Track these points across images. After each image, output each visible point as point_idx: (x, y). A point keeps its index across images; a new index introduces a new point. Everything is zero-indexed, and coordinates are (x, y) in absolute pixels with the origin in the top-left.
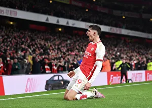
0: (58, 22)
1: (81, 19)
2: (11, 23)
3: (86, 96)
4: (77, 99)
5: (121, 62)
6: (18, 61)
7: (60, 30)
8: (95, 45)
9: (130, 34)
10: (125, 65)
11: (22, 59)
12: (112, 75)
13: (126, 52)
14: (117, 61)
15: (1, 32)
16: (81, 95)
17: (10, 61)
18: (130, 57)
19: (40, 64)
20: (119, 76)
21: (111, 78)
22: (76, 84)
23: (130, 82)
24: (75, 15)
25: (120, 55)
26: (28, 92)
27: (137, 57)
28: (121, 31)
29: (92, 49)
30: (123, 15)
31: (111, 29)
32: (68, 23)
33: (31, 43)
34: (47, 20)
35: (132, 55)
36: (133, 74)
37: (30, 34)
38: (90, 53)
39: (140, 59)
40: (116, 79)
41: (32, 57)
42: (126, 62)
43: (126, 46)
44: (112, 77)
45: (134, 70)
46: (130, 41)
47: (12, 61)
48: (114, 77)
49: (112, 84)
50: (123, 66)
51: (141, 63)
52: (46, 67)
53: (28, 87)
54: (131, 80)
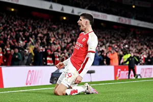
0: (62, 9)
1: (87, 7)
2: (13, 10)
3: (76, 91)
4: (67, 94)
5: (129, 56)
6: (19, 51)
7: (65, 18)
8: (87, 36)
9: (140, 25)
10: (133, 59)
11: (23, 50)
12: (119, 70)
13: (136, 44)
14: (125, 54)
15: (2, 19)
16: (72, 90)
17: (10, 51)
18: (140, 50)
19: (42, 55)
20: (126, 70)
21: (118, 73)
22: (66, 78)
23: (139, 77)
24: (81, 3)
25: (128, 48)
26: (29, 85)
27: (147, 51)
28: (130, 22)
29: (84, 40)
30: (133, 4)
31: (119, 19)
32: (73, 11)
33: (33, 33)
34: (51, 7)
35: (142, 48)
36: (142, 69)
37: (32, 22)
38: (82, 44)
39: (150, 53)
40: (124, 74)
41: (33, 47)
42: (134, 56)
43: (136, 38)
44: (120, 72)
45: (144, 64)
46: (139, 33)
47: (12, 51)
48: (122, 72)
49: (119, 79)
50: (130, 59)
51: (151, 57)
52: (48, 59)
53: (29, 79)
54: (140, 75)
